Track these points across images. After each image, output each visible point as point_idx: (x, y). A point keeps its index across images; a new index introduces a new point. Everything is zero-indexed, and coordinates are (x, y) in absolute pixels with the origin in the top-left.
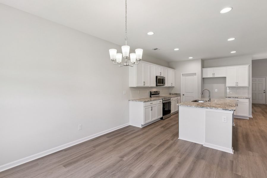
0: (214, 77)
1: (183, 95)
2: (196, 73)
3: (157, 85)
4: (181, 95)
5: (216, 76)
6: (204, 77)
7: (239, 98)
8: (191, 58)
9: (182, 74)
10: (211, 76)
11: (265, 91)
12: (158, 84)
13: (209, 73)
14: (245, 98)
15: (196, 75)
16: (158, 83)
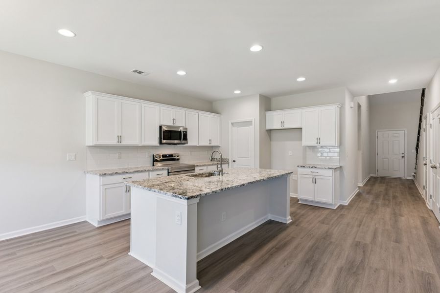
0: (284, 128)
1: (234, 161)
2: (252, 121)
3: (161, 143)
4: (230, 161)
5: (286, 126)
6: (268, 128)
7: (319, 168)
8: (237, 92)
9: (232, 124)
10: (279, 127)
11: (403, 155)
12: (164, 141)
13: (275, 120)
14: (327, 168)
15: (252, 125)
16: (164, 139)
